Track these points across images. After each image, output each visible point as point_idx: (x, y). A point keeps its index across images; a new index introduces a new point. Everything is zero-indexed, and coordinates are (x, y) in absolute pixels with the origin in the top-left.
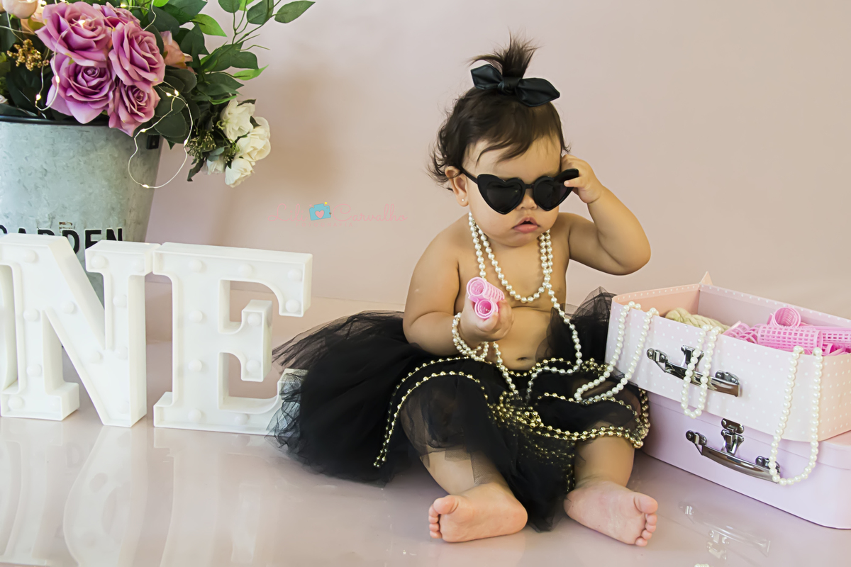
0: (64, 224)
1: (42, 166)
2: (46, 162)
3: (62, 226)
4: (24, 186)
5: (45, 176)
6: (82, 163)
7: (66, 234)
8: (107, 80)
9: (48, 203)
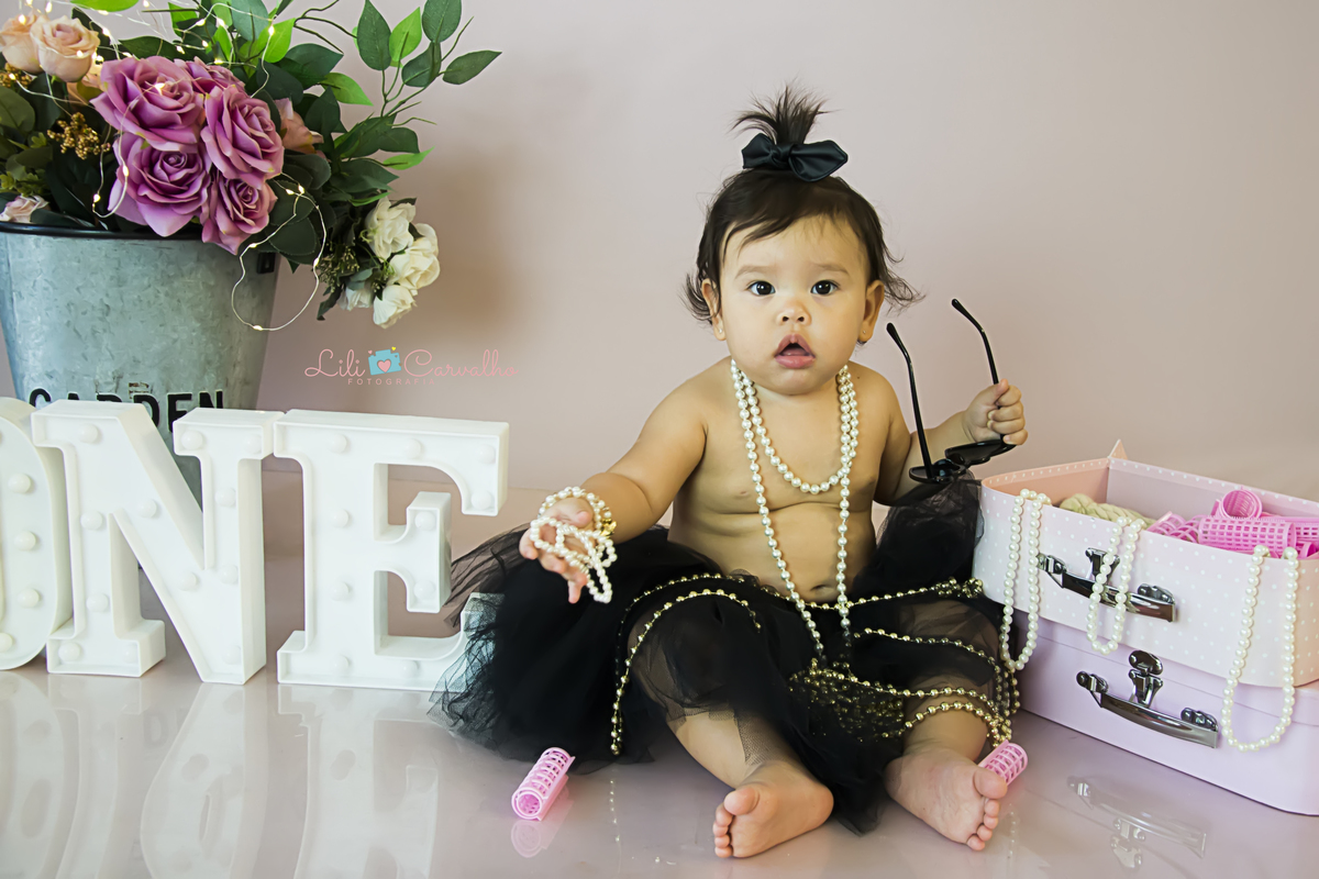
0: (136, 385)
1: (102, 300)
2: (107, 295)
3: (133, 388)
4: (75, 331)
5: (107, 315)
6: (162, 295)
7: (138, 400)
8: (198, 172)
9: (112, 356)
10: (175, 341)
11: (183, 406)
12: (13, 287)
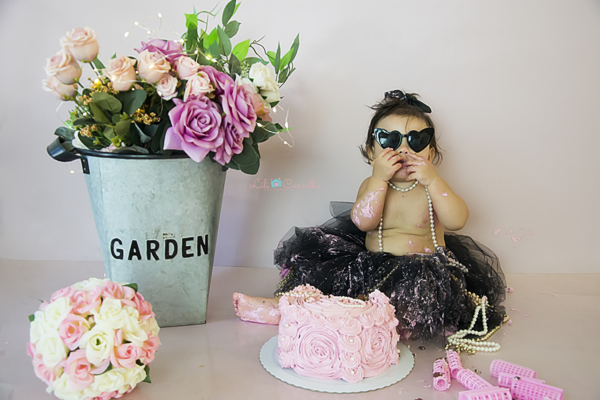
0: (167, 235)
1: (151, 191)
2: (154, 189)
3: (165, 236)
4: (136, 208)
5: (153, 199)
6: (181, 187)
7: (168, 242)
8: (215, 127)
9: (155, 220)
10: (187, 210)
11: (189, 244)
12: (103, 185)
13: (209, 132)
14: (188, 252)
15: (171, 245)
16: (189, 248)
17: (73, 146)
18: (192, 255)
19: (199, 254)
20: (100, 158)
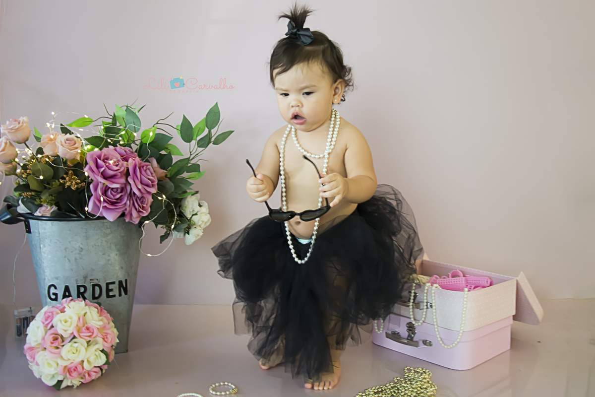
1: (79, 246)
2: (82, 244)
3: (92, 281)
5: (81, 252)
6: (104, 242)
7: (94, 286)
8: (125, 194)
9: (83, 268)
10: (109, 260)
11: (112, 287)
12: (41, 242)
13: (121, 199)
14: (111, 294)
15: (97, 288)
16: (112, 290)
17: (17, 212)
18: (114, 296)
19: (120, 295)
20: (39, 222)
